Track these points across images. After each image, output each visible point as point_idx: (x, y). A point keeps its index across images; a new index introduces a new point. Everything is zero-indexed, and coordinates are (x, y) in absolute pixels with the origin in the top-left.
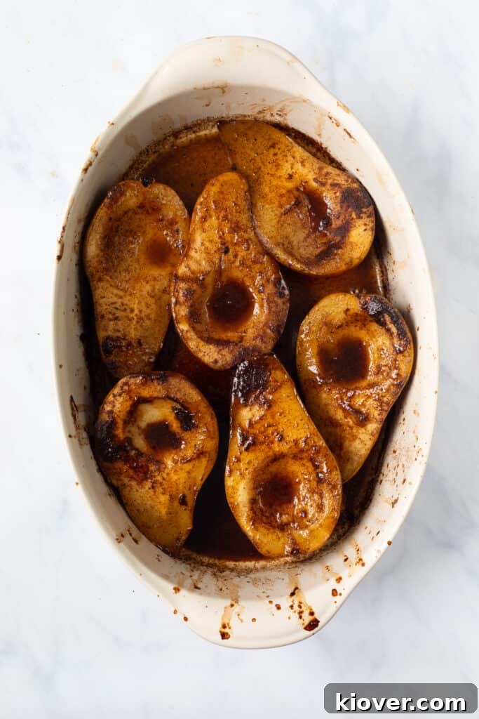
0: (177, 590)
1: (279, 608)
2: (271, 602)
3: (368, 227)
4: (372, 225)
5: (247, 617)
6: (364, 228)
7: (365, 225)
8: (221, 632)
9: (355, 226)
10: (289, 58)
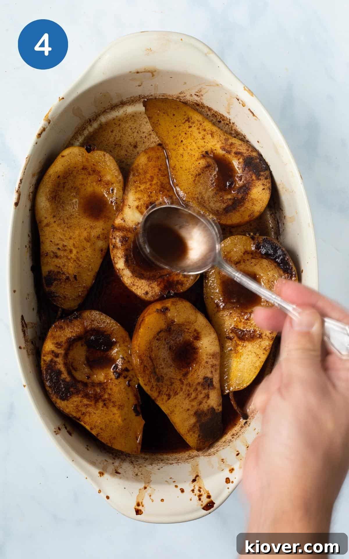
0: (101, 474)
1: (182, 491)
2: (176, 486)
3: (266, 187)
4: (269, 185)
5: (156, 497)
6: (262, 187)
7: (263, 185)
8: (135, 509)
9: (255, 185)
10: (206, 50)
